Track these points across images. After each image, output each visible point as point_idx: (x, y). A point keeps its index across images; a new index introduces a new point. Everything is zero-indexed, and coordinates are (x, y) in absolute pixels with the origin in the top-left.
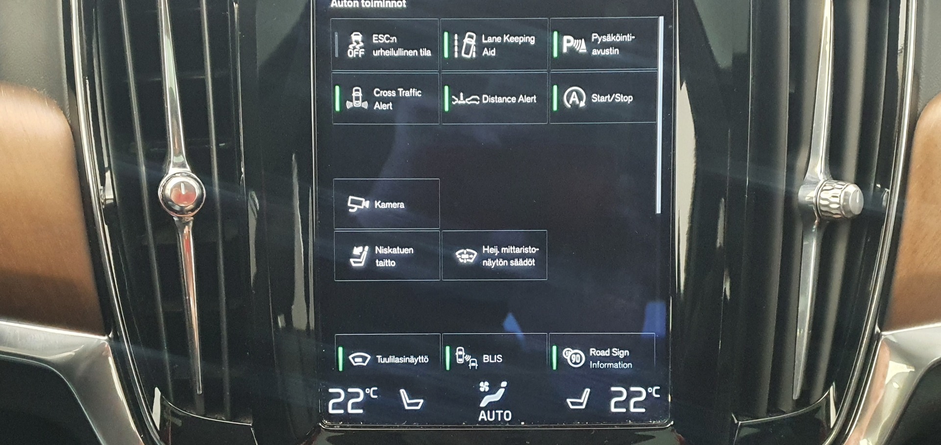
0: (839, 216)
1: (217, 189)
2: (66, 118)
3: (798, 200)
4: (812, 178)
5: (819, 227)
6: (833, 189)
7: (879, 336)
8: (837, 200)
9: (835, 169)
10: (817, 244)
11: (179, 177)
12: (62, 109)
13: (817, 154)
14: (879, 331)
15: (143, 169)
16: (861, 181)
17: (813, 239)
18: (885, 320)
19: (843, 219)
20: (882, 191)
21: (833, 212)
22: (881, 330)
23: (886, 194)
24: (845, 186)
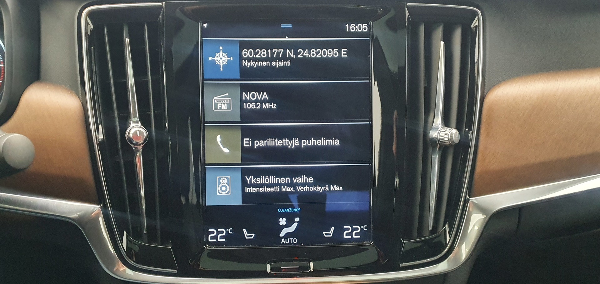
0: (449, 144)
1: (154, 133)
2: (80, 99)
3: (429, 136)
4: (436, 126)
5: (439, 149)
6: (445, 131)
7: (468, 200)
8: (447, 136)
9: (446, 122)
10: (439, 157)
11: (135, 128)
12: (77, 95)
13: (438, 115)
14: (469, 198)
15: (118, 124)
16: (458, 128)
17: (436, 155)
18: (471, 193)
19: (451, 146)
20: (468, 132)
21: (446, 142)
22: (470, 197)
23: (470, 133)
24: (450, 130)
